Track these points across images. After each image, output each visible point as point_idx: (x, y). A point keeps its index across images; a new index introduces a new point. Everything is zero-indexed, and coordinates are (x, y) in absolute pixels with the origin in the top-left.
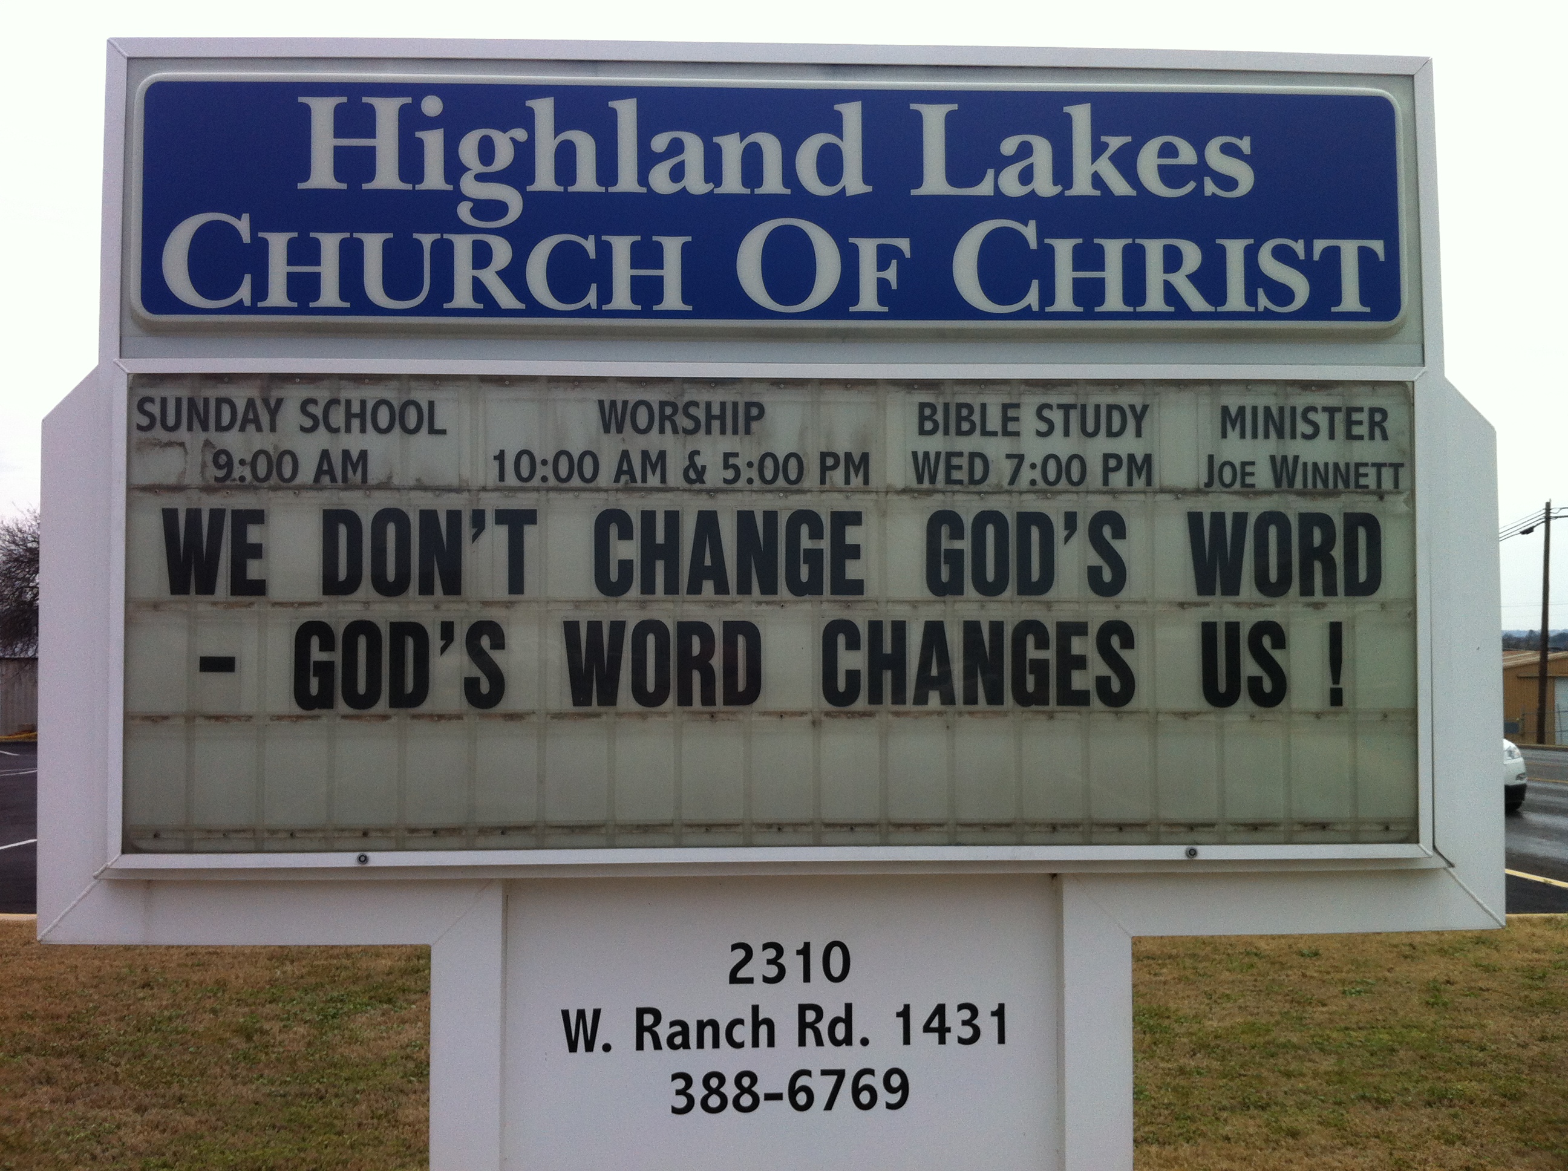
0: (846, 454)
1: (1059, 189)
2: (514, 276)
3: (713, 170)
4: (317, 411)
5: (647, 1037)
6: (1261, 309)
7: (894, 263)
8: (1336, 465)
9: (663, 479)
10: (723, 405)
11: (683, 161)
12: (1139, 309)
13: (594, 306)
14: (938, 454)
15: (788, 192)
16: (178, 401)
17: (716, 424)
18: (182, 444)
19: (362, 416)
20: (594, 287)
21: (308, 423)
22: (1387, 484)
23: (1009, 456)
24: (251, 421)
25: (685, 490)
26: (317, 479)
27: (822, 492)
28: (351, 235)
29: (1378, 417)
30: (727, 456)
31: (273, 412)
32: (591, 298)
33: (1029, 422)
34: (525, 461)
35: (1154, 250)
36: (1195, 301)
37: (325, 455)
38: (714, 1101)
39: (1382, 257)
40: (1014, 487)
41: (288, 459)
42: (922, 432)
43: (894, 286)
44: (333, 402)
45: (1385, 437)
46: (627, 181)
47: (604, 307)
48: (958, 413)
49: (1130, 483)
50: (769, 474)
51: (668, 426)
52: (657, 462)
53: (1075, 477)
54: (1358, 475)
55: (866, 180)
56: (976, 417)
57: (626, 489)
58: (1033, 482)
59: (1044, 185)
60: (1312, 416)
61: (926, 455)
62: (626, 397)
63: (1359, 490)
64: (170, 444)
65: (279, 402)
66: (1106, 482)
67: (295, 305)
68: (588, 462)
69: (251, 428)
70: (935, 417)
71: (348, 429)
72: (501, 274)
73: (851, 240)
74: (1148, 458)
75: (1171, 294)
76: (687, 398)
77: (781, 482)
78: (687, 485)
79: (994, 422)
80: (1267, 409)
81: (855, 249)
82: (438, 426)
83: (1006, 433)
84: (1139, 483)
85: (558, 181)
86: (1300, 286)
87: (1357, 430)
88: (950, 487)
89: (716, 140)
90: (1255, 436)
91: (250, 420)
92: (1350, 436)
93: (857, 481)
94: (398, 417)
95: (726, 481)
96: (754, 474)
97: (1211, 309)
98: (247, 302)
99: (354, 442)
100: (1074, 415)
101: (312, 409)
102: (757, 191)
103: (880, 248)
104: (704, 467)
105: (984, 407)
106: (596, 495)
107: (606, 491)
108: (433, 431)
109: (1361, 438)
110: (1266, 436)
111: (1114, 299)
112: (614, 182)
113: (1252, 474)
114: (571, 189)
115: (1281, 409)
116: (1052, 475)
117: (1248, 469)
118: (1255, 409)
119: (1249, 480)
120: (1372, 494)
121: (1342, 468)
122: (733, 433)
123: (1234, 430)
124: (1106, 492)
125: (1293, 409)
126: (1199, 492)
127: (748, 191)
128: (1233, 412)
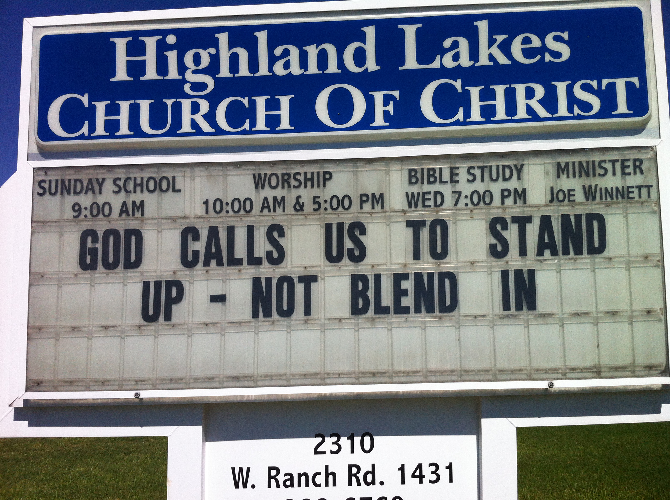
0: (372, 194)
1: (472, 63)
2: (210, 117)
3: (304, 63)
4: (121, 183)
5: (273, 481)
6: (576, 114)
7: (391, 102)
9: (284, 210)
10: (312, 173)
11: (289, 60)
12: (514, 118)
13: (248, 129)
15: (339, 71)
17: (309, 183)
19: (141, 185)
22: (644, 197)
23: (454, 192)
24: (90, 189)
25: (294, 215)
26: (120, 215)
28: (135, 101)
29: (638, 163)
30: (314, 198)
31: (100, 185)
32: (246, 126)
33: (463, 176)
34: (218, 204)
35: (520, 89)
36: (542, 112)
37: (124, 204)
39: (638, 85)
40: (457, 207)
41: (107, 206)
43: (392, 113)
44: (128, 179)
45: (642, 173)
46: (263, 70)
47: (253, 129)
48: (428, 173)
49: (515, 203)
51: (286, 184)
52: (281, 202)
53: (487, 201)
54: (629, 192)
55: (378, 64)
56: (437, 175)
57: (266, 215)
59: (465, 62)
60: (603, 165)
61: (413, 194)
62: (266, 172)
63: (630, 200)
65: (103, 180)
66: (503, 203)
67: (108, 134)
68: (248, 203)
69: (90, 192)
70: (417, 176)
71: (135, 191)
72: (204, 116)
73: (370, 93)
74: (524, 190)
75: (530, 110)
76: (295, 171)
77: (341, 209)
78: (295, 212)
79: (446, 177)
80: (580, 163)
81: (372, 96)
82: (177, 188)
83: (452, 181)
84: (520, 203)
85: (231, 72)
86: (596, 102)
87: (627, 170)
88: (425, 208)
89: (305, 48)
92: (624, 174)
93: (377, 208)
94: (158, 185)
95: (314, 209)
96: (328, 206)
97: (551, 116)
98: (86, 134)
99: (138, 197)
100: (486, 171)
101: (118, 182)
102: (325, 72)
103: (384, 95)
104: (303, 204)
105: (441, 169)
106: (251, 218)
107: (256, 216)
108: (174, 190)
109: (629, 174)
110: (580, 176)
111: (501, 114)
112: (257, 71)
113: (574, 195)
114: (237, 75)
115: (588, 162)
116: (475, 200)
117: (571, 193)
118: (574, 163)
119: (572, 198)
120: (637, 202)
121: (620, 189)
122: (317, 187)
123: (563, 174)
124: (499, 208)
125: (594, 162)
126: (546, 205)
127: (320, 72)
128: (563, 165)
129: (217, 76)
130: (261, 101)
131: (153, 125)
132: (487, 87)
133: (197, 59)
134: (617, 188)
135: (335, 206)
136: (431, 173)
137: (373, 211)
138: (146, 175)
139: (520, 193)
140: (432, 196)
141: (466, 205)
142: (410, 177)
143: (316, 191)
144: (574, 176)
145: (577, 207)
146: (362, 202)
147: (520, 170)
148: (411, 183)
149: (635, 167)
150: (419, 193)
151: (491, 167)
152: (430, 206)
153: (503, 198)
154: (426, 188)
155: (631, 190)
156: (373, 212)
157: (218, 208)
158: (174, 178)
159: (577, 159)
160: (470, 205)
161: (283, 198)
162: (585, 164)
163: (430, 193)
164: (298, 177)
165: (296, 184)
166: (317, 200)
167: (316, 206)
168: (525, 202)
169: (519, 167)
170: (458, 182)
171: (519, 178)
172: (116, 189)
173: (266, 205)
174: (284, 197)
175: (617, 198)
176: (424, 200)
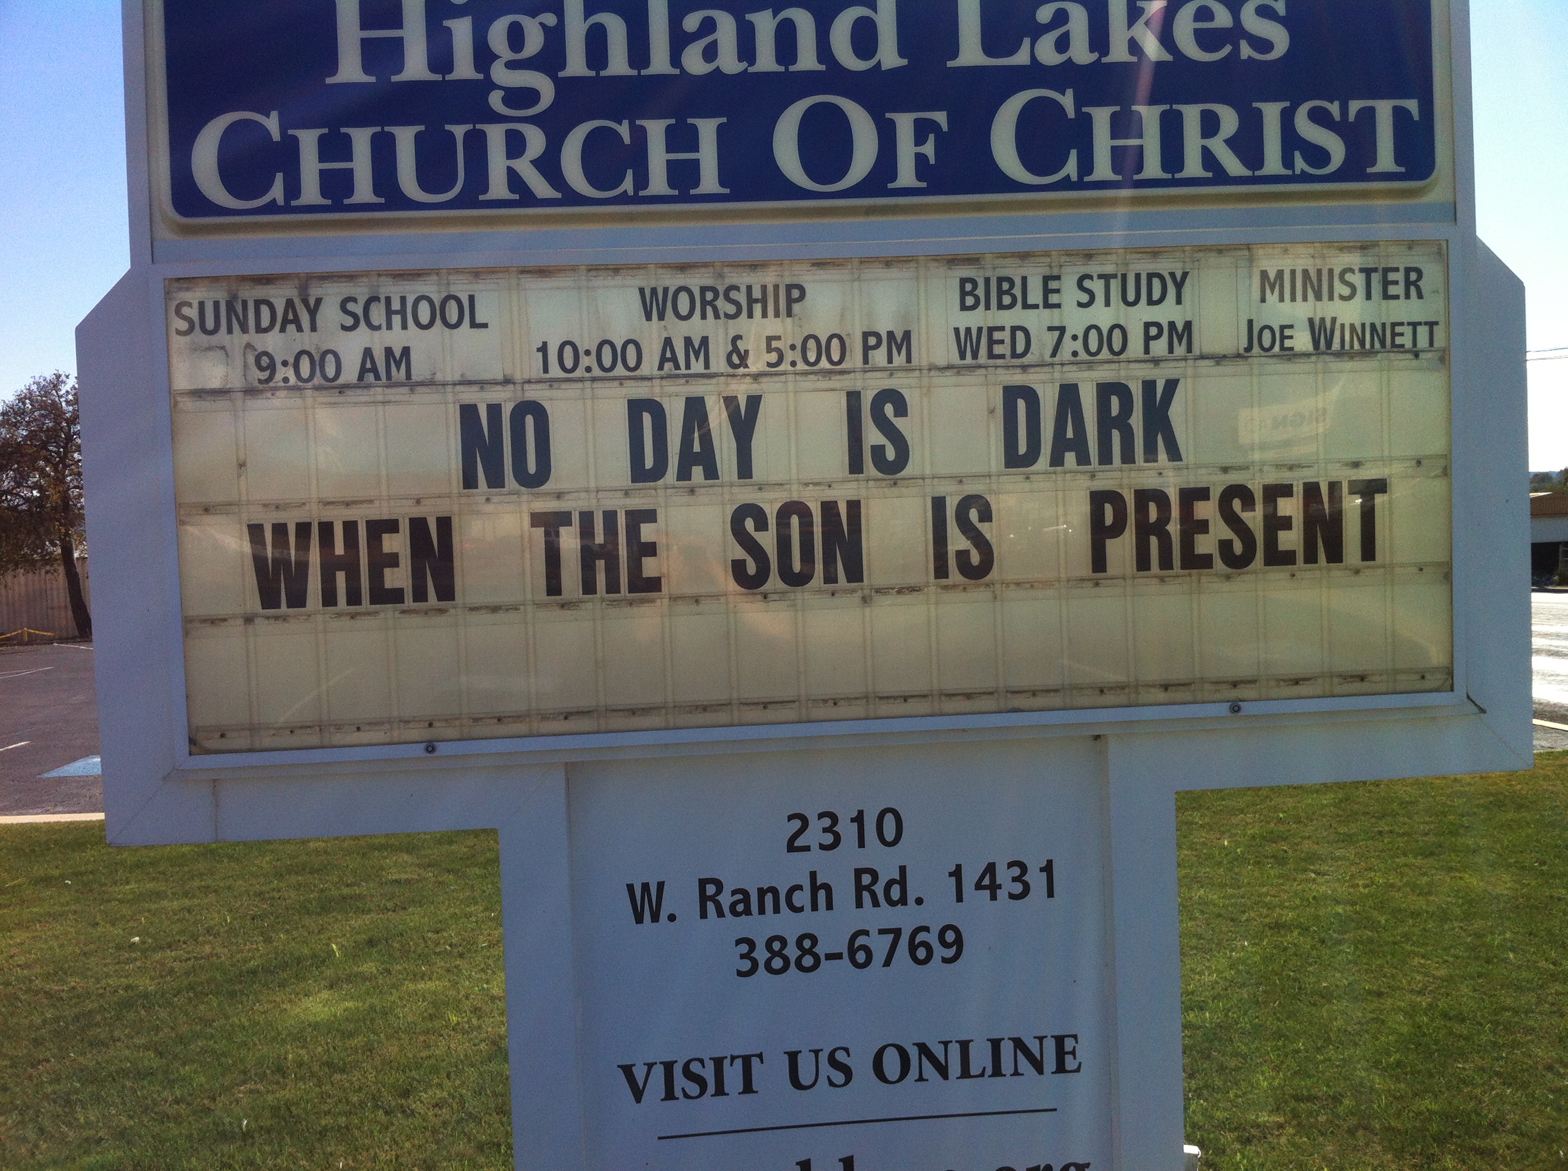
0: (888, 333)
1: (1095, 56)
2: (549, 165)
3: (747, 49)
4: (357, 308)
5: (710, 906)
6: (1298, 171)
7: (932, 137)
8: (1373, 326)
9: (707, 366)
10: (764, 288)
11: (716, 40)
12: (1178, 176)
13: (631, 193)
14: (980, 329)
15: (823, 68)
16: (216, 304)
17: (758, 308)
18: (223, 348)
19: (402, 312)
20: (630, 174)
21: (349, 321)
22: (1423, 341)
23: (1050, 329)
24: (291, 322)
25: (728, 375)
26: (361, 377)
27: (866, 372)
28: (383, 129)
29: (1413, 276)
30: (769, 339)
31: (313, 313)
32: (628, 185)
33: (1070, 294)
34: (568, 349)
35: (1191, 114)
36: (1233, 165)
37: (368, 353)
38: (777, 963)
39: (1416, 116)
40: (1057, 359)
41: (330, 358)
42: (964, 307)
43: (932, 161)
44: (373, 299)
45: (1420, 296)
46: (660, 63)
47: (641, 193)
48: (999, 286)
49: (1171, 350)
50: (812, 358)
51: (709, 309)
52: (700, 348)
53: (1117, 347)
54: (1394, 335)
55: (902, 53)
56: (1017, 291)
57: (670, 377)
58: (1075, 354)
59: (1081, 53)
60: (1349, 277)
61: (968, 330)
62: (667, 283)
63: (1396, 350)
64: (210, 348)
65: (319, 301)
66: (1147, 351)
67: (329, 202)
68: (631, 350)
69: (291, 328)
70: (976, 292)
71: (389, 327)
72: (535, 163)
73: (888, 115)
74: (1188, 325)
75: (1209, 159)
76: (728, 282)
77: (824, 364)
78: (730, 371)
79: (1035, 295)
80: (1305, 272)
81: (892, 124)
82: (479, 319)
83: (1047, 305)
84: (1180, 350)
85: (590, 65)
86: (1336, 148)
87: (1392, 290)
88: (991, 362)
89: (749, 17)
90: (1293, 299)
91: (290, 319)
92: (1386, 296)
93: (899, 360)
94: (439, 313)
95: (769, 365)
96: (796, 355)
97: (1248, 173)
98: (281, 201)
99: (396, 338)
100: (1115, 285)
101: (351, 306)
102: (792, 68)
103: (916, 121)
104: (746, 352)
105: (1024, 280)
106: (640, 383)
107: (650, 379)
108: (474, 325)
109: (1397, 297)
110: (1305, 299)
111: (1152, 166)
112: (647, 63)
113: (1291, 337)
114: (602, 73)
115: (1319, 272)
116: (1093, 344)
117: (1287, 332)
118: (1293, 272)
119: (1288, 343)
120: (1408, 353)
121: (1379, 327)
122: (775, 316)
123: (1272, 294)
125: (1331, 271)
126: (1239, 356)
127: (781, 69)
128: (1272, 276)
129: (561, 74)
130: (656, 131)
131: (425, 181)
132: (1125, 109)
133: (516, 37)
136: (1005, 286)
137: (891, 366)
138: (411, 291)
139: (1180, 331)
140: (1006, 335)
142: (963, 294)
143: (772, 326)
145: (1297, 361)
146: (867, 349)
147: (1180, 284)
149: (1408, 284)
151: (1124, 276)
152: (1003, 357)
153: (1148, 339)
154: (994, 317)
155: (1398, 330)
156: (891, 369)
157: (569, 361)
158: (471, 298)
159: (1299, 263)
160: (1083, 355)
161: (705, 340)
162: (1314, 276)
163: (1002, 328)
164: (734, 295)
165: (731, 309)
166: (775, 344)
167: (773, 357)
168: (1189, 349)
169: (1179, 276)
170: (1059, 305)
171: (1179, 300)
173: (668, 354)
174: (707, 337)
175: (1372, 345)
176: (991, 342)
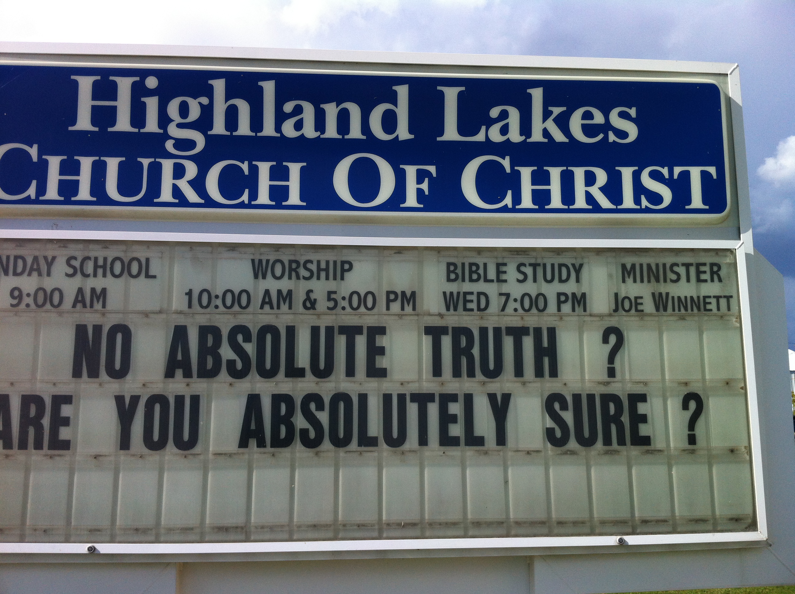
0: (402, 292)
1: (523, 138)
2: (198, 184)
3: (320, 125)
4: (77, 264)
6: (643, 207)
7: (426, 180)
9: (290, 307)
10: (328, 262)
11: (302, 119)
12: (571, 207)
13: (246, 202)
15: (364, 137)
17: (323, 274)
19: (104, 267)
20: (247, 191)
22: (723, 309)
23: (501, 294)
24: (35, 270)
25: (302, 314)
26: (74, 306)
27: (388, 315)
28: (100, 158)
29: (715, 269)
30: (330, 293)
31: (50, 265)
32: (245, 197)
33: (512, 275)
34: (205, 296)
35: (579, 173)
36: (604, 202)
37: (80, 291)
39: (715, 176)
40: (504, 313)
41: (57, 293)
43: (427, 193)
44: (87, 258)
45: (720, 280)
46: (269, 130)
47: (253, 203)
49: (573, 310)
51: (294, 275)
52: (287, 297)
53: (541, 307)
54: (705, 303)
55: (411, 132)
56: (481, 271)
59: (515, 136)
60: (675, 269)
61: (452, 294)
62: (268, 257)
63: (707, 312)
66: (559, 309)
67: (62, 199)
68: (244, 296)
69: (35, 274)
71: (95, 275)
72: (190, 183)
73: (401, 166)
74: (584, 295)
75: (589, 198)
76: (306, 258)
77: (362, 309)
78: (304, 311)
79: (492, 274)
80: (649, 265)
81: (404, 171)
82: (151, 273)
83: (499, 281)
84: (579, 310)
85: (227, 129)
86: (666, 194)
87: (703, 277)
88: (466, 313)
89: (322, 106)
92: (699, 280)
93: (408, 309)
94: (126, 268)
95: (328, 308)
96: (346, 304)
97: (614, 207)
98: (33, 197)
100: (539, 270)
102: (346, 137)
103: (418, 170)
104: (315, 300)
109: (706, 281)
110: (649, 281)
111: (556, 201)
112: (261, 130)
113: (642, 304)
114: (234, 134)
115: (657, 265)
116: (527, 306)
117: (639, 301)
118: (641, 265)
119: (640, 307)
120: (715, 315)
121: (696, 299)
122: (333, 280)
123: (629, 278)
124: (554, 315)
125: (664, 265)
126: (610, 315)
127: (340, 137)
128: (629, 267)
129: (209, 133)
130: (264, 168)
131: (122, 190)
132: (540, 168)
133: (184, 110)
134: (692, 298)
135: (355, 304)
136: (474, 268)
137: (403, 313)
138: (111, 254)
139: (579, 299)
140: (474, 298)
141: (516, 310)
142: (449, 272)
143: (332, 285)
144: (642, 281)
145: (646, 318)
146: (389, 301)
147: (578, 271)
148: (449, 280)
149: (712, 273)
150: (458, 293)
151: (545, 265)
152: (472, 310)
153: (559, 303)
154: (467, 287)
155: (708, 300)
156: (404, 315)
157: (205, 302)
158: (148, 260)
159: (645, 260)
160: (520, 311)
161: (290, 292)
162: (654, 268)
163: (472, 293)
164: (309, 266)
165: (307, 274)
166: (333, 296)
167: (331, 304)
168: (585, 310)
169: (577, 266)
170: (505, 281)
171: (578, 280)
172: (70, 271)
173: (267, 300)
174: (291, 290)
175: (692, 310)
176: (466, 301)
